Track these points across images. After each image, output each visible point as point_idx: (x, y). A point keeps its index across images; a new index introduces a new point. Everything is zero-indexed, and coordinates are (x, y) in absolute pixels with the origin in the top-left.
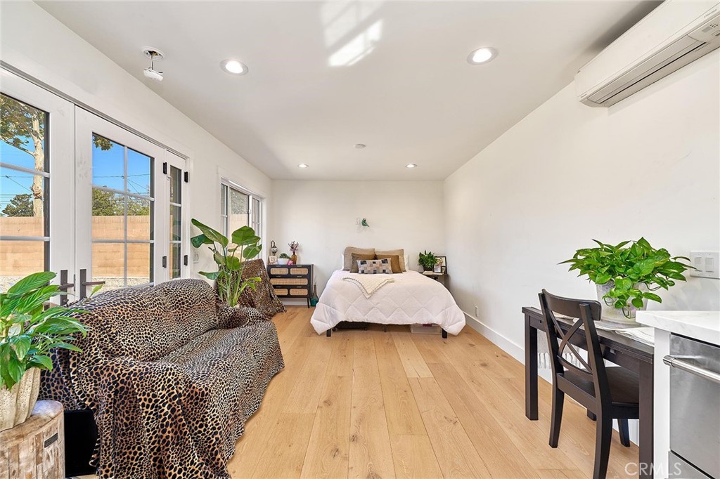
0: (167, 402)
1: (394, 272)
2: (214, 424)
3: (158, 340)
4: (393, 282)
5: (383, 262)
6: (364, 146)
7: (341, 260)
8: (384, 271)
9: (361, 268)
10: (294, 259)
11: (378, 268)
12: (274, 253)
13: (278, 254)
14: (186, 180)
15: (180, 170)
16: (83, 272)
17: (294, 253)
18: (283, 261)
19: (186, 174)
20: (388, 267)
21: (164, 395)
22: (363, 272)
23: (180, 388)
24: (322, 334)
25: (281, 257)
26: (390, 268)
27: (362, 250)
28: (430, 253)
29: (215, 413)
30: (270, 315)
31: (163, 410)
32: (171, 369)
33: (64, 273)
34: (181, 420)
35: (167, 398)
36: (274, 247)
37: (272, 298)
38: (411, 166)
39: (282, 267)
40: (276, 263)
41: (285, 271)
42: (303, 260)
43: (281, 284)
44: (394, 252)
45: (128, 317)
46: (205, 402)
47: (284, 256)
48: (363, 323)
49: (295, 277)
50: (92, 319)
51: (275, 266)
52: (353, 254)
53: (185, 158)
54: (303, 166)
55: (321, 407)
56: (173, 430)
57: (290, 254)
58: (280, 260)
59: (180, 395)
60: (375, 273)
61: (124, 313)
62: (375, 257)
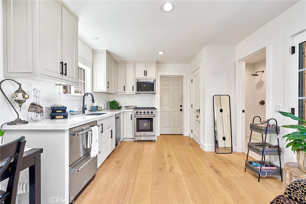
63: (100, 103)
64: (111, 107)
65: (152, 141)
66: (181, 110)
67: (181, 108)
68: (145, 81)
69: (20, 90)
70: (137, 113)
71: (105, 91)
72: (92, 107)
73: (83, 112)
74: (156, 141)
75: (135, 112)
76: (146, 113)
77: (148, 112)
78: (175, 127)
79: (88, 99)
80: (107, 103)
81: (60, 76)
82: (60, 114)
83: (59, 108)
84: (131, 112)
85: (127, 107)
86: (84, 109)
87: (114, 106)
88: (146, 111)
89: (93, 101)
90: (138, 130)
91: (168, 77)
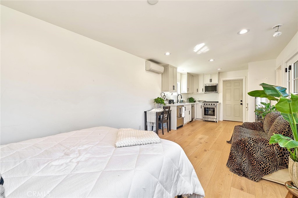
63: (184, 99)
64: (189, 101)
65: (214, 122)
66: (241, 104)
67: (241, 102)
68: (210, 85)
69: (164, 95)
70: (204, 104)
71: (187, 93)
72: (181, 100)
73: (178, 103)
74: (217, 122)
75: (203, 104)
76: (210, 105)
77: (212, 104)
78: (236, 116)
79: (180, 97)
80: (188, 99)
81: (173, 90)
82: (172, 102)
83: (172, 100)
84: (201, 104)
85: (199, 101)
86: (178, 101)
87: (191, 100)
88: (210, 103)
89: (182, 98)
90: (205, 114)
91: (231, 81)
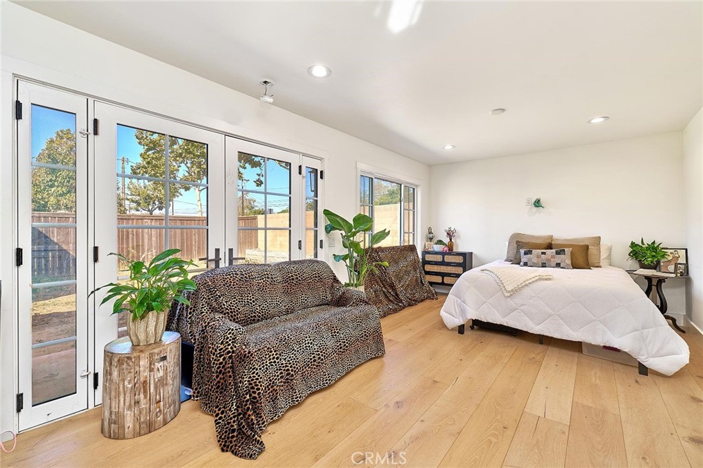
0: (223, 355)
1: (575, 266)
2: (253, 384)
3: (259, 306)
4: (550, 279)
5: (557, 253)
6: (503, 110)
7: (503, 248)
8: (558, 265)
9: (524, 259)
10: (450, 247)
11: (549, 260)
12: (431, 239)
13: (435, 240)
14: (321, 178)
15: (317, 170)
16: (231, 250)
17: (451, 240)
18: (438, 248)
19: (322, 172)
20: (566, 259)
21: (222, 349)
22: (526, 264)
23: (235, 347)
24: (453, 329)
25: (436, 244)
26: (568, 262)
27: (532, 237)
28: (654, 243)
29: (255, 375)
30: (416, 301)
31: (219, 360)
32: (233, 330)
33: (217, 251)
34: (229, 372)
35: (223, 352)
36: (430, 233)
37: (423, 285)
38: (598, 120)
39: (436, 253)
40: (432, 249)
41: (439, 258)
42: (461, 247)
43: (436, 271)
44: (583, 240)
45: (233, 285)
46: (245, 363)
47: (440, 242)
48: (501, 326)
49: (449, 264)
50: (205, 284)
51: (429, 253)
52: (517, 242)
53: (321, 159)
54: (448, 147)
55: (389, 406)
56: (224, 378)
57: (446, 240)
58: (435, 246)
59: (233, 352)
60: (544, 265)
61: (231, 282)
62: (550, 247)
